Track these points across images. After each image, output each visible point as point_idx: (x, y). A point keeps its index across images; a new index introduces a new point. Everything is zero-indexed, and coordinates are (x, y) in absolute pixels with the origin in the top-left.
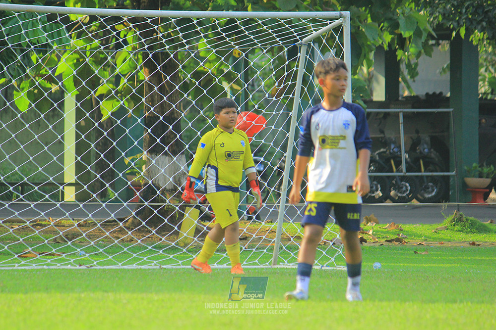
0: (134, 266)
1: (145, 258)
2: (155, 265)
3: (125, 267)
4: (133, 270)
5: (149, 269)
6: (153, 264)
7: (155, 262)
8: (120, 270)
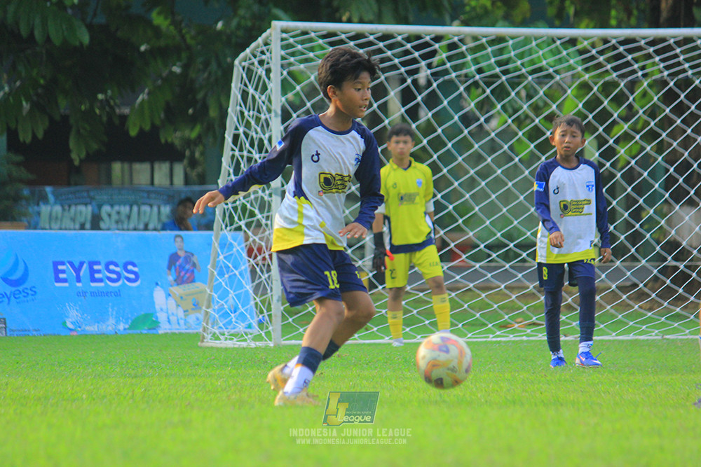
0: (631, 337)
1: (644, 327)
2: (656, 335)
3: (621, 338)
4: (628, 341)
5: (648, 340)
6: (654, 334)
7: (657, 331)
8: (613, 341)
